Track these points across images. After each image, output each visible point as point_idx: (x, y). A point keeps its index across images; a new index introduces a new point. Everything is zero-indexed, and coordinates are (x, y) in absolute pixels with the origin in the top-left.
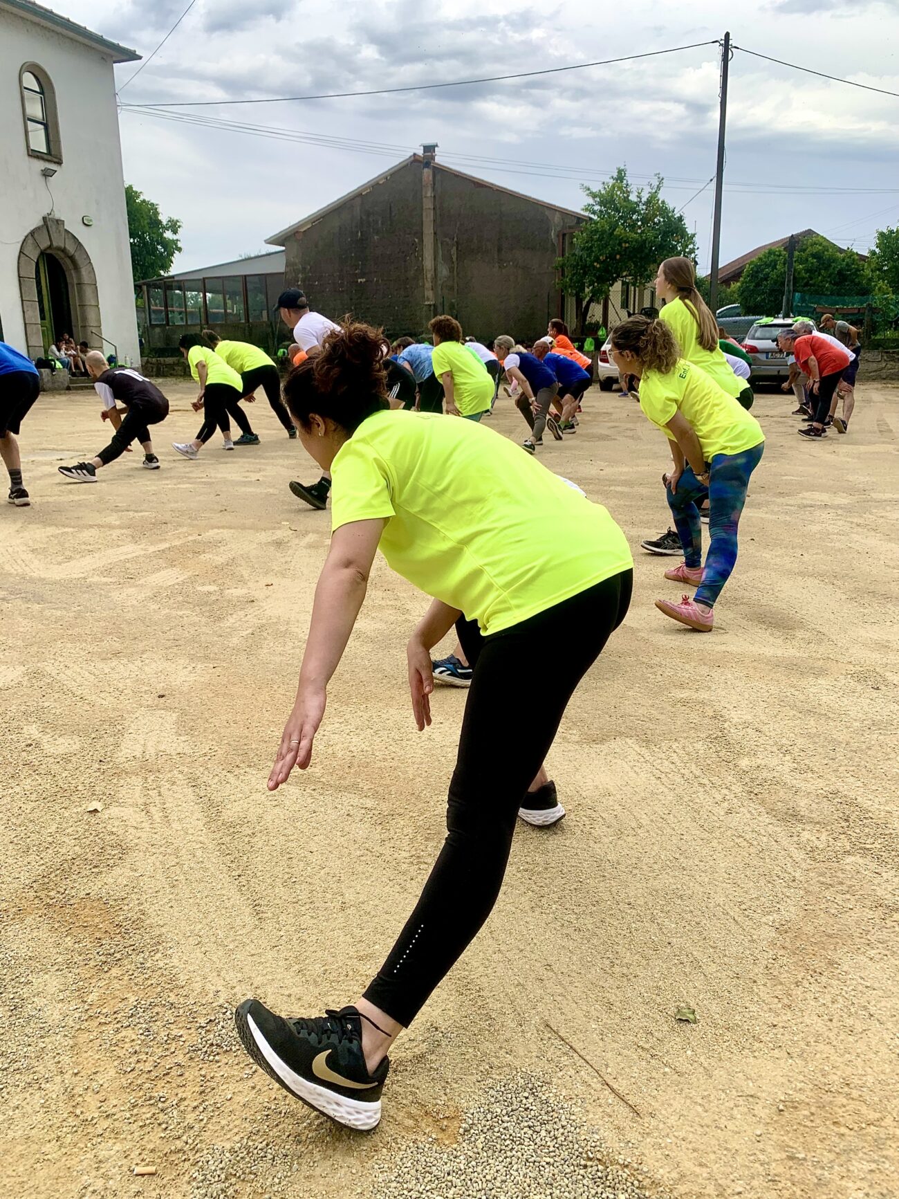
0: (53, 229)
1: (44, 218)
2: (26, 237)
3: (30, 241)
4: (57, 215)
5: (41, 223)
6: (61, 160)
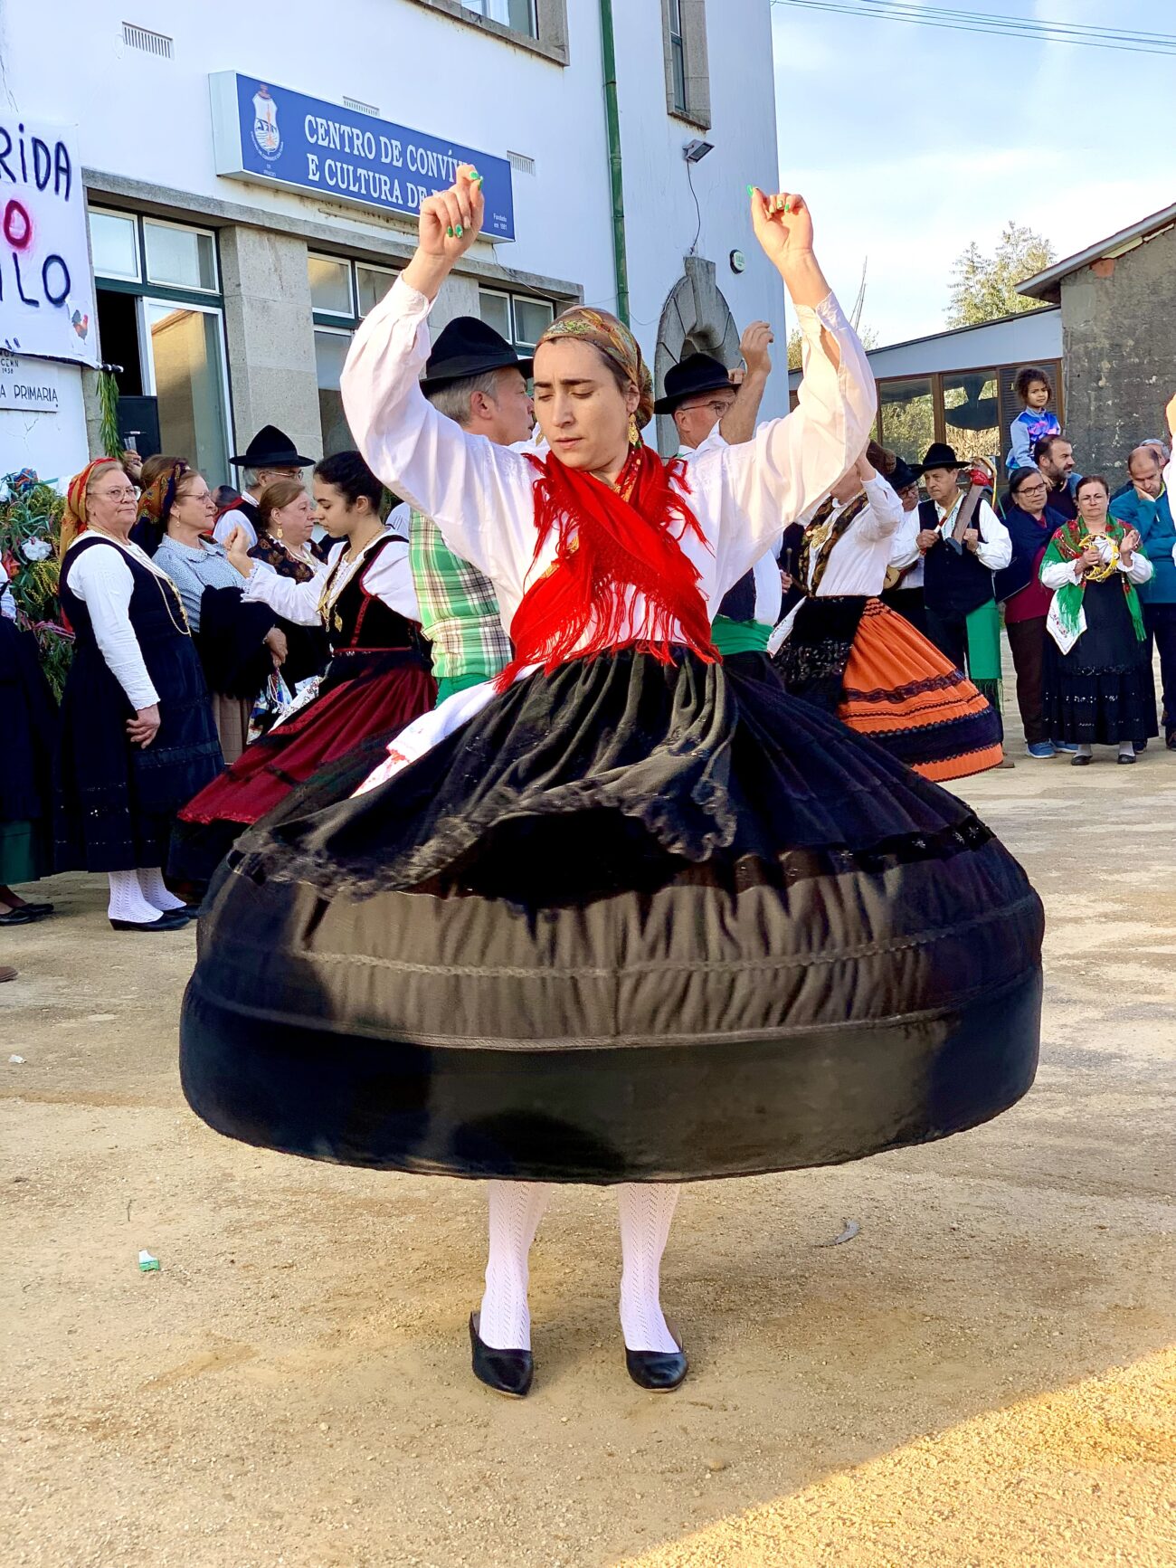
0: (701, 285)
1: (686, 259)
2: (666, 307)
3: (672, 316)
4: (704, 253)
5: (683, 273)
6: (708, 122)
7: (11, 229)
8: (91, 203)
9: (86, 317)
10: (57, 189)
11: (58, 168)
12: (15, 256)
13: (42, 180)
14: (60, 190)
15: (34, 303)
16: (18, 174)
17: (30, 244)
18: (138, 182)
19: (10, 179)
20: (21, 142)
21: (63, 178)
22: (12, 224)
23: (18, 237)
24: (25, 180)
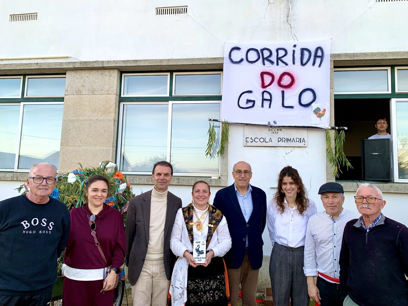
7: (282, 83)
8: (335, 67)
9: (325, 110)
10: (314, 64)
11: (316, 56)
12: (283, 92)
13: (304, 62)
14: (316, 64)
15: (292, 107)
16: (290, 62)
17: (293, 86)
18: (372, 53)
19: (284, 65)
20: (294, 51)
21: (318, 60)
22: (283, 80)
23: (286, 85)
24: (294, 63)
